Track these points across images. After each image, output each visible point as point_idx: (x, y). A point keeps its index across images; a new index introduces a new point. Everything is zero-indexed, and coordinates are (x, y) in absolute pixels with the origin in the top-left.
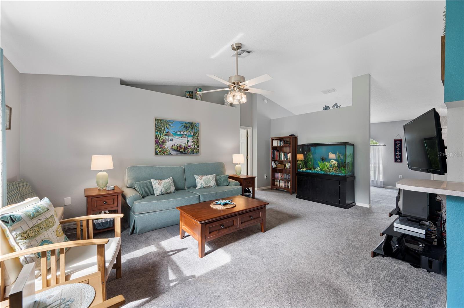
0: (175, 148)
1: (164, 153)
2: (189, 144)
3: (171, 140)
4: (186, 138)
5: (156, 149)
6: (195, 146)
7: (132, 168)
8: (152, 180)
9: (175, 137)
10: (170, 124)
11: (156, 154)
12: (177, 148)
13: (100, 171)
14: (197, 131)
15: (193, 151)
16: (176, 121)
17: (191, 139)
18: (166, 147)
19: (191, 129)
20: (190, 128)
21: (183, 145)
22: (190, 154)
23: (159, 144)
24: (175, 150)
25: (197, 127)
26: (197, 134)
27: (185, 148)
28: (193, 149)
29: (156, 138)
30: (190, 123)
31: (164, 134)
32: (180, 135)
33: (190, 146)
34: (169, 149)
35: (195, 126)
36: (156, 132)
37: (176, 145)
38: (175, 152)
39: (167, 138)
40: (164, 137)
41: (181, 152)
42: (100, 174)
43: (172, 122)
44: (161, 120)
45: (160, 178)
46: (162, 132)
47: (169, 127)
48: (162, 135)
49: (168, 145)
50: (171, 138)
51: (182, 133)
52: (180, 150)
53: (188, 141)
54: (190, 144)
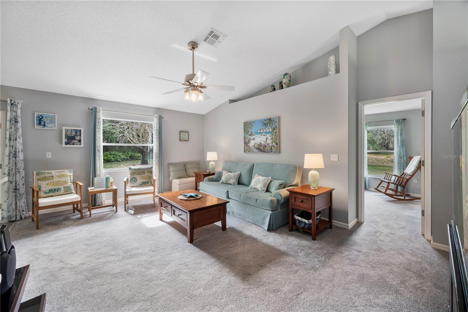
1: (249, 151)
3: (254, 139)
4: (265, 135)
5: (245, 147)
6: (274, 143)
8: (225, 171)
9: (256, 136)
10: (253, 124)
11: (245, 152)
12: (258, 146)
13: (211, 161)
14: (275, 126)
15: (272, 149)
16: (257, 120)
17: (270, 136)
18: (250, 146)
19: (270, 125)
20: (268, 125)
21: (263, 143)
22: (268, 152)
23: (246, 143)
24: (256, 148)
25: (275, 122)
26: (275, 129)
27: (265, 146)
28: (271, 146)
29: (244, 138)
30: (268, 119)
31: (249, 134)
32: (260, 133)
33: (268, 144)
34: (253, 147)
35: (274, 120)
36: (244, 133)
37: (257, 143)
38: (257, 151)
39: (251, 137)
40: (249, 137)
41: (261, 151)
42: (211, 163)
43: (254, 122)
44: (247, 122)
45: (229, 171)
46: (247, 133)
47: (252, 127)
48: (247, 136)
49: (252, 143)
50: (253, 137)
51: (262, 131)
52: (261, 149)
53: (267, 138)
54: (269, 141)
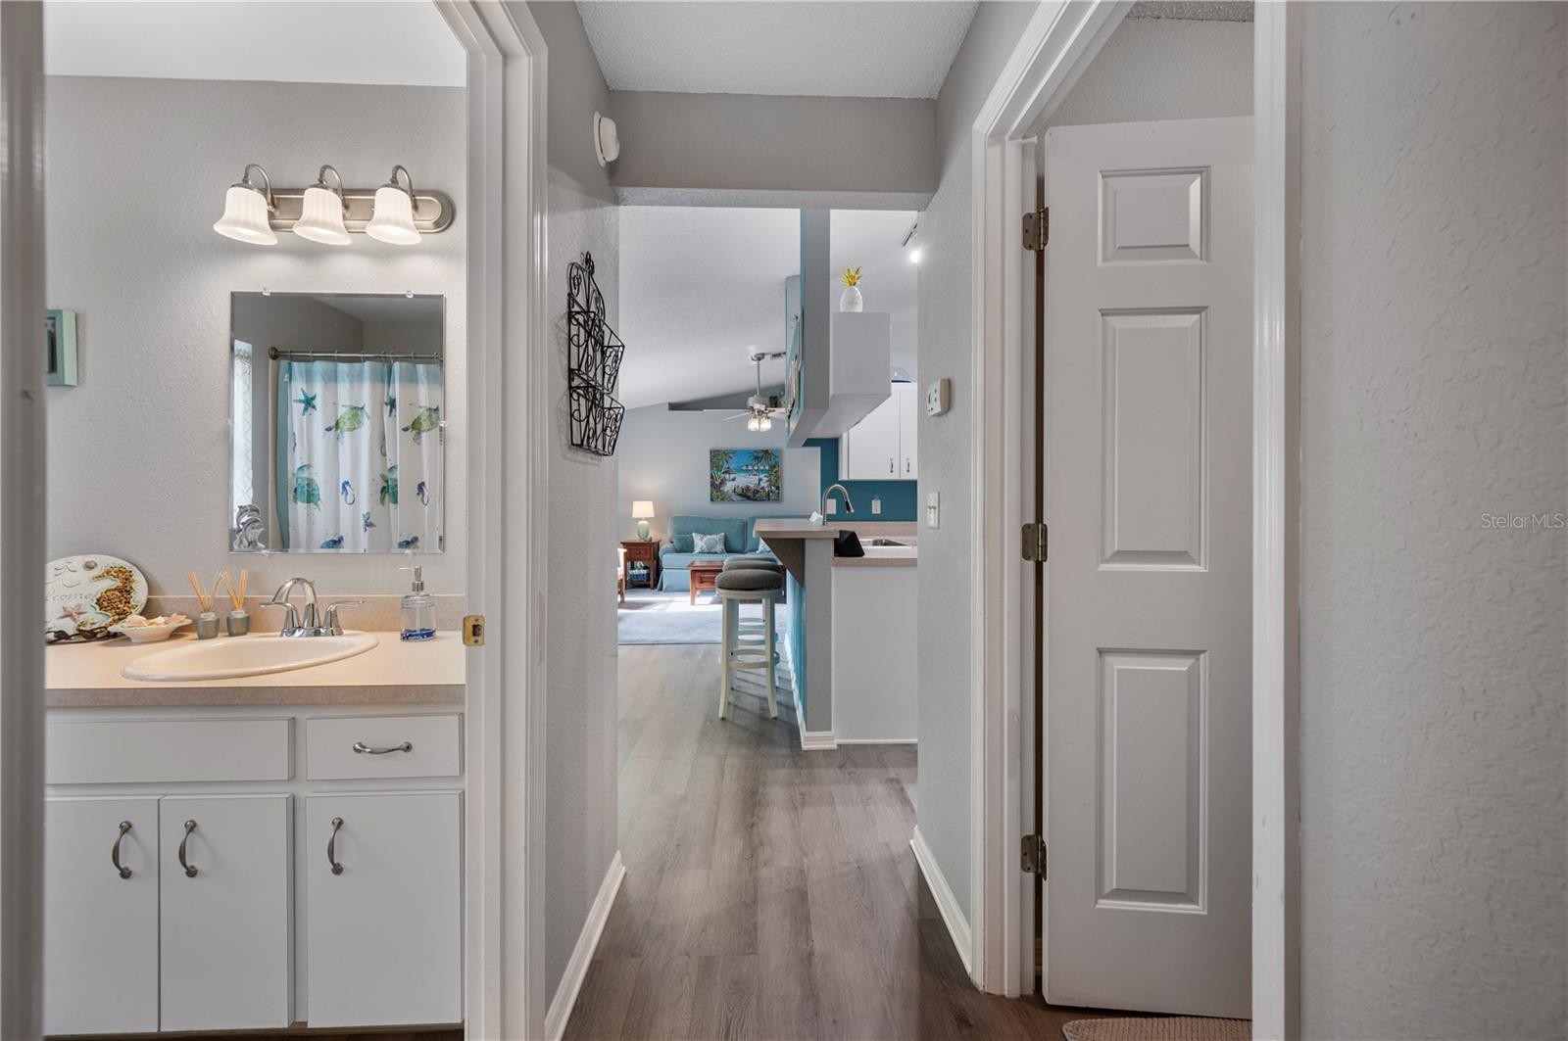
0: (739, 491)
1: (723, 499)
2: (762, 484)
3: (734, 480)
4: (757, 475)
5: (712, 493)
6: (773, 487)
7: (676, 519)
8: (694, 534)
9: (739, 474)
10: (731, 455)
11: (712, 500)
12: (742, 491)
13: (640, 519)
14: (776, 463)
15: (769, 495)
16: (741, 450)
17: (765, 476)
18: (725, 490)
19: (766, 459)
21: (752, 486)
22: (764, 500)
23: (716, 486)
24: (739, 495)
25: (776, 456)
26: (776, 467)
27: (756, 492)
28: (768, 491)
29: (712, 477)
30: (764, 451)
31: (723, 470)
32: (747, 471)
33: (763, 488)
34: (730, 492)
35: (773, 454)
36: (712, 469)
37: (740, 486)
38: (740, 498)
39: (727, 476)
40: (723, 475)
41: (749, 498)
42: (640, 522)
43: (734, 452)
44: (718, 451)
45: (703, 532)
46: (719, 468)
47: (730, 461)
48: (719, 473)
49: (729, 487)
50: (732, 476)
51: (750, 468)
52: (747, 495)
53: (760, 480)
54: (764, 484)
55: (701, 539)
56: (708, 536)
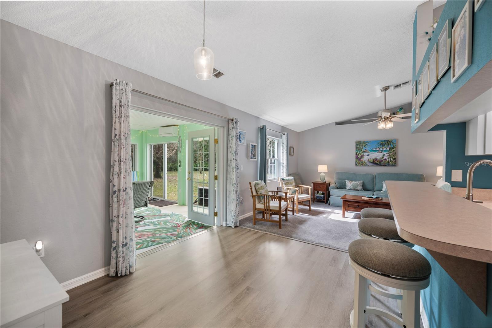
0: (371, 161)
1: (362, 165)
2: (385, 157)
3: (368, 155)
4: (382, 153)
5: (356, 161)
6: (391, 159)
7: (338, 173)
8: (346, 180)
9: (371, 153)
10: (367, 144)
11: (356, 165)
12: (373, 161)
14: (393, 146)
15: (389, 163)
16: (372, 141)
17: (387, 153)
18: (364, 160)
19: (387, 145)
20: (386, 145)
21: (379, 158)
22: (385, 165)
23: (359, 159)
24: (371, 162)
25: (393, 143)
26: (393, 149)
27: (381, 161)
28: (389, 161)
29: (356, 154)
30: (386, 141)
31: (362, 151)
32: (376, 151)
33: (385, 159)
34: (366, 161)
35: (392, 142)
36: (356, 150)
37: (372, 158)
38: (371, 164)
39: (365, 154)
40: (362, 153)
41: (377, 164)
42: (321, 174)
43: (369, 142)
44: (360, 142)
45: (352, 180)
46: (360, 150)
47: (366, 146)
48: (360, 152)
49: (365, 159)
50: (367, 154)
51: (378, 149)
53: (384, 155)
55: (350, 183)
56: (354, 182)
